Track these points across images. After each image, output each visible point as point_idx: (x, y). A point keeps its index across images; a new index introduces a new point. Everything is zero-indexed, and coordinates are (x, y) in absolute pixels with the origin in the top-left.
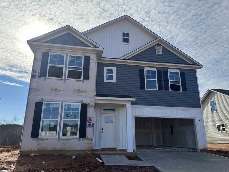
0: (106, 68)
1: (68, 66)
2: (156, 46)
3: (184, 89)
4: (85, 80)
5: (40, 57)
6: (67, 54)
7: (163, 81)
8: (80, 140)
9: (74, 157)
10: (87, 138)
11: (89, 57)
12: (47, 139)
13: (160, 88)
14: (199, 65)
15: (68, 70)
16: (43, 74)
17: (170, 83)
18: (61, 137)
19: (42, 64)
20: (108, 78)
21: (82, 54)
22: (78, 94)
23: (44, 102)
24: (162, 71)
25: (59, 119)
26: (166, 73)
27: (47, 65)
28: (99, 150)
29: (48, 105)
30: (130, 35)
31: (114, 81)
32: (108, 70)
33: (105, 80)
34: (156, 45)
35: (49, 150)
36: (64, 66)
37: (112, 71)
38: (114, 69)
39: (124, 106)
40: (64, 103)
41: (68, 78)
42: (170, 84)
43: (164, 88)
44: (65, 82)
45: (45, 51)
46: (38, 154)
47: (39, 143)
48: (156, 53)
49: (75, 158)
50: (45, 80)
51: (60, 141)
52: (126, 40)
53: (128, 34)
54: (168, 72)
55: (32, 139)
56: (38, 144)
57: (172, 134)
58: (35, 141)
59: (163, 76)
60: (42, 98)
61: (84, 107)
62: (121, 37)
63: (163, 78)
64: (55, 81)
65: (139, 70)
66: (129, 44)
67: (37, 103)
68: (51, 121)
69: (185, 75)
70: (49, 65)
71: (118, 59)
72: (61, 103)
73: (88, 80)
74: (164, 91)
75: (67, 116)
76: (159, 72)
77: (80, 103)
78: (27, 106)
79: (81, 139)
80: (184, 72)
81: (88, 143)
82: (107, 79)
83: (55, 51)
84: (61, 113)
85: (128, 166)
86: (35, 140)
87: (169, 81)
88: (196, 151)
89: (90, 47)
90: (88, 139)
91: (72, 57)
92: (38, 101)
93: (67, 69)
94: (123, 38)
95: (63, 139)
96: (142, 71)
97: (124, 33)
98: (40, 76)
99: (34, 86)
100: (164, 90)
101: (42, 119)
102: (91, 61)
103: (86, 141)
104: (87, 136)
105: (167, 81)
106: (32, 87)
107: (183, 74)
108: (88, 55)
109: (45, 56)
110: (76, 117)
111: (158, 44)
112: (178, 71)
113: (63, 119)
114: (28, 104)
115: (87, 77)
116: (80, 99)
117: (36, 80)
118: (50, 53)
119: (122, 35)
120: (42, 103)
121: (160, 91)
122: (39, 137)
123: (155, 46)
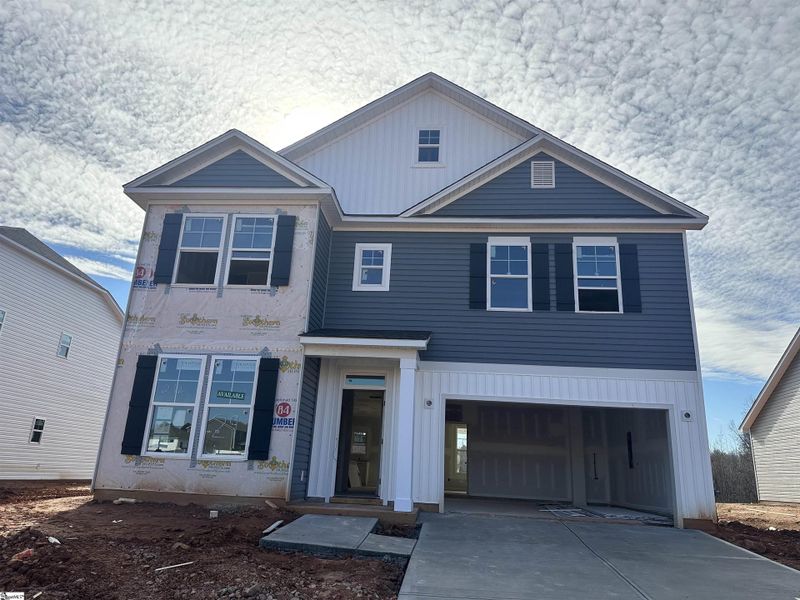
0: (360, 248)
1: (231, 249)
2: (533, 162)
3: (633, 306)
4: (277, 286)
5: (158, 228)
6: (230, 215)
7: (552, 281)
8: (250, 468)
9: (214, 514)
10: (271, 463)
11: (293, 219)
12: (163, 460)
13: (540, 304)
14: (692, 217)
15: (232, 261)
16: (162, 276)
17: (579, 285)
18: (199, 455)
19: (161, 249)
20: (365, 278)
21: (274, 209)
22: (254, 331)
23: (160, 356)
24: (551, 247)
25: (196, 405)
26: (564, 251)
27: (175, 250)
28: (327, 501)
29: (172, 363)
30: (442, 138)
31: (385, 286)
32: (366, 253)
33: (357, 286)
34: (534, 158)
35: (167, 490)
36: (220, 250)
37: (380, 254)
38: (387, 249)
39: (394, 365)
40: (214, 358)
41: (229, 283)
42: (576, 288)
43: (553, 304)
44: (220, 295)
45: (171, 211)
46: (133, 500)
47: (141, 469)
48: (533, 186)
49: (216, 516)
50: (167, 292)
51: (198, 466)
52: (429, 155)
53: (436, 133)
54: (574, 248)
55: (125, 457)
56: (140, 473)
57: (631, 466)
58: (133, 463)
59: (552, 264)
60: (158, 345)
61: (270, 369)
62: (415, 147)
63: (552, 269)
64: (194, 294)
65: (468, 247)
66: (440, 165)
67: (142, 359)
68: (176, 409)
69: (639, 253)
70: (180, 248)
71: (397, 216)
72: (206, 357)
73: (285, 288)
74: (553, 314)
75: (220, 394)
76: (539, 251)
77: (258, 358)
78: (117, 367)
79: (256, 463)
80: (635, 245)
81: (274, 476)
82: (363, 282)
83: (200, 208)
84: (204, 384)
85: (329, 548)
86: (132, 460)
87: (576, 277)
88: (672, 526)
89: (300, 187)
90: (274, 464)
91: (246, 221)
92: (145, 353)
93: (229, 258)
94: (420, 149)
95: (206, 463)
96: (478, 250)
97: (423, 134)
98: (156, 282)
99: (138, 312)
100: (553, 309)
101: (153, 403)
102: (298, 230)
103: (267, 470)
104: (272, 454)
105: (566, 278)
106: (132, 314)
107: (629, 251)
108: (290, 212)
109: (172, 223)
110: (244, 399)
111: (542, 157)
112: (613, 242)
113: (207, 405)
114: (119, 361)
115: (282, 278)
116: (260, 344)
117: (146, 293)
118: (185, 215)
119: (416, 137)
120: (156, 357)
121: (542, 314)
122: (143, 453)
123: (528, 162)
